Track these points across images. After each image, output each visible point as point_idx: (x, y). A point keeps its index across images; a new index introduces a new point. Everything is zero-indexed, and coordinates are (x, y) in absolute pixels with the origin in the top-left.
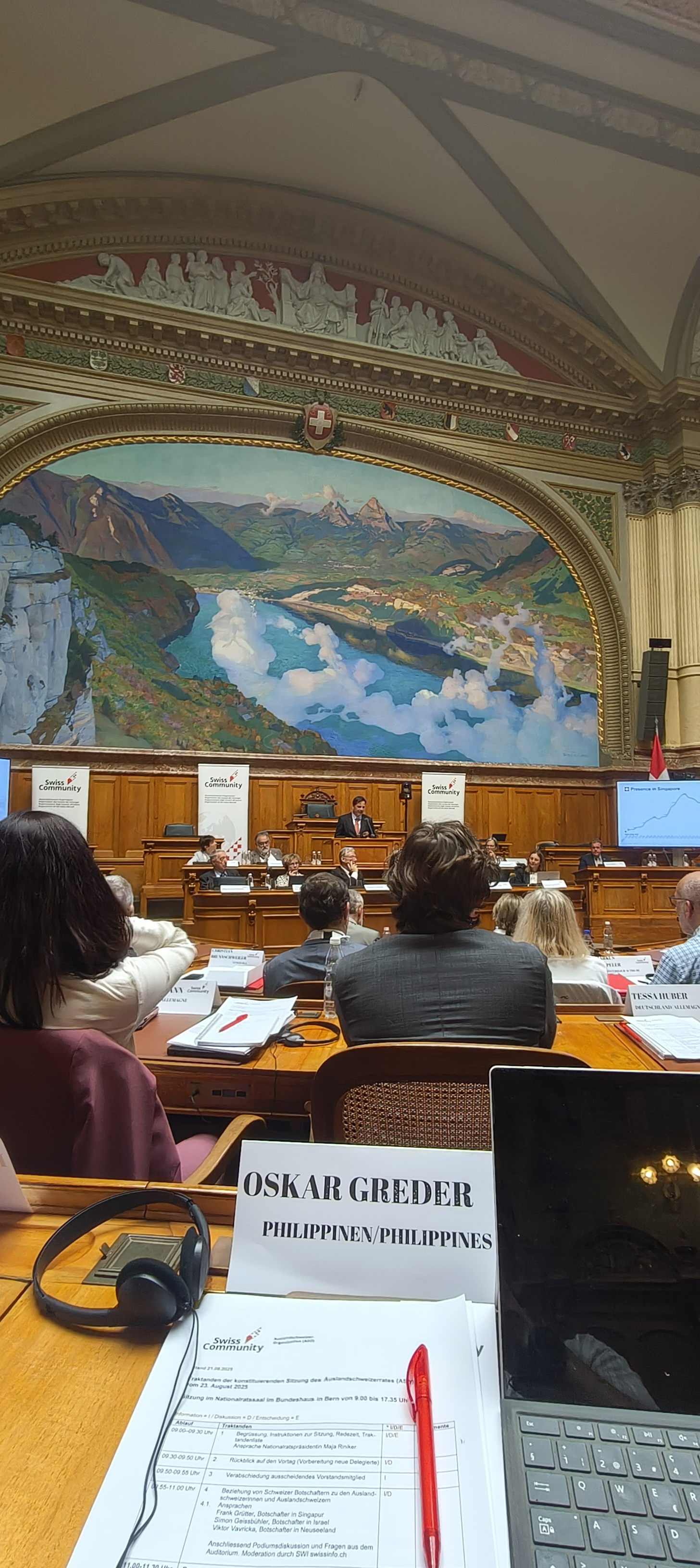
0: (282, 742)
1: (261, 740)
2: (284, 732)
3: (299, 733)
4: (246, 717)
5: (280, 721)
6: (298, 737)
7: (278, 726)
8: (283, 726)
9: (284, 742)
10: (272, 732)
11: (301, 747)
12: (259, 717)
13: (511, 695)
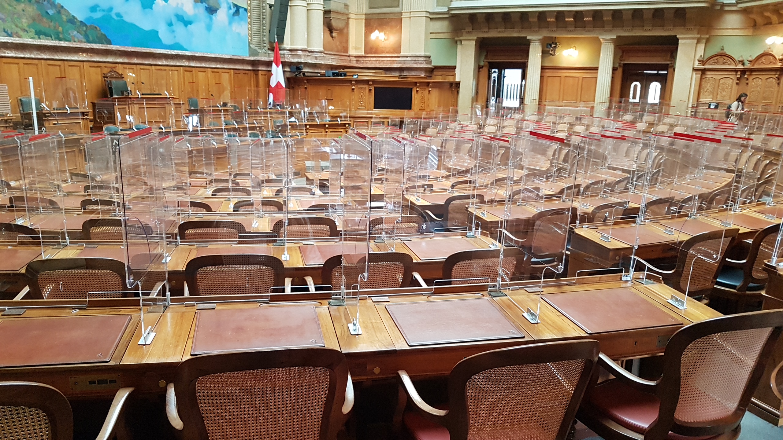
0: (76, 32)
1: (63, 31)
2: (77, 25)
3: (86, 26)
4: (51, 12)
5: (73, 16)
6: (86, 29)
7: (72, 20)
8: (75, 20)
9: (78, 32)
10: (70, 25)
11: (89, 37)
12: (59, 12)
13: (206, 7)
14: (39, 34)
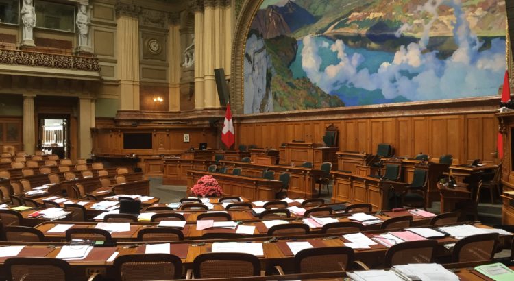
0: (325, 102)
2: (325, 97)
3: (330, 97)
4: (313, 92)
8: (325, 94)
14: (307, 106)
